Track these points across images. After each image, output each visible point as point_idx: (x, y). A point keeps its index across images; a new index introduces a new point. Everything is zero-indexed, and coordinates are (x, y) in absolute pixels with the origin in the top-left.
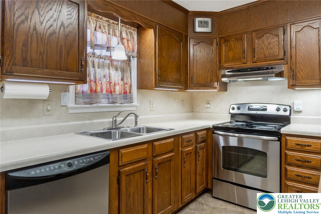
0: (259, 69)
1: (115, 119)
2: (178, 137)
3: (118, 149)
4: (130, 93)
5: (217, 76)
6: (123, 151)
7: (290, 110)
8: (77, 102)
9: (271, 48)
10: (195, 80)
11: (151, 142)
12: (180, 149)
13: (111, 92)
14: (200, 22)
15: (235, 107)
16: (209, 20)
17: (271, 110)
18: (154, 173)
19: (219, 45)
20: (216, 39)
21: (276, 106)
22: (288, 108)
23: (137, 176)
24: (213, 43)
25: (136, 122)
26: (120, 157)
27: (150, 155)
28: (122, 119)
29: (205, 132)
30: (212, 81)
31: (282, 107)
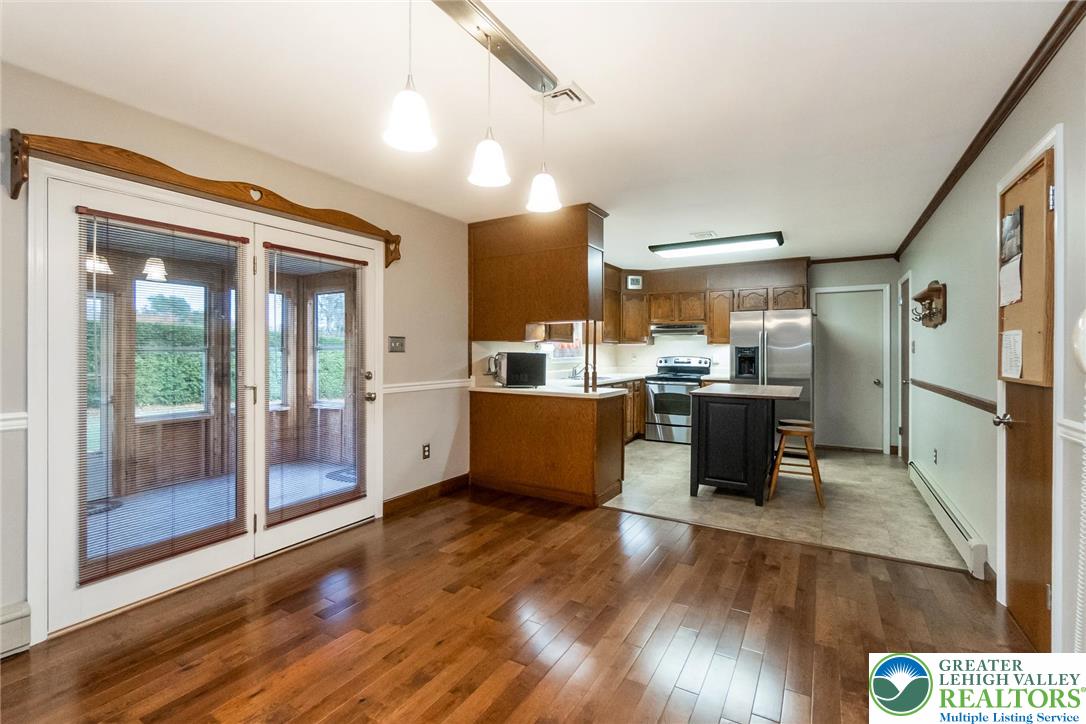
0: (684, 326)
5: (647, 332)
7: (710, 363)
9: (694, 310)
10: (627, 336)
14: (632, 280)
15: (663, 360)
16: (640, 278)
17: (695, 363)
19: (649, 302)
20: (647, 296)
21: (698, 360)
22: (708, 360)
24: (643, 300)
30: (642, 335)
31: (703, 361)
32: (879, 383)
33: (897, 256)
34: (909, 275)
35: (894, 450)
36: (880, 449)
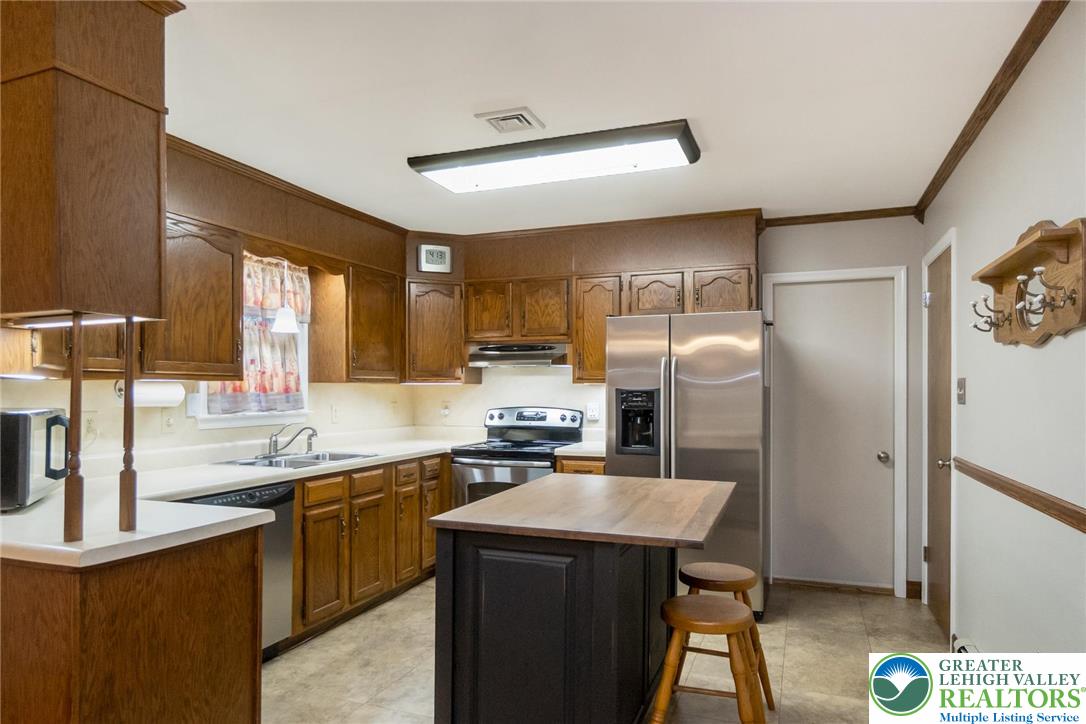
0: (532, 348)
1: (274, 438)
2: (389, 467)
3: (303, 481)
4: (297, 390)
5: (461, 356)
6: (310, 485)
7: (582, 419)
8: (212, 411)
9: (549, 314)
10: (419, 364)
11: (348, 474)
12: (394, 487)
13: (264, 390)
14: (430, 253)
15: (496, 413)
16: (446, 250)
17: (553, 420)
18: (352, 524)
19: (465, 297)
20: (460, 285)
21: (559, 413)
22: (578, 415)
23: (329, 525)
24: (453, 293)
25: (310, 446)
26: (306, 493)
27: (347, 495)
28: (289, 439)
29: (438, 460)
30: (451, 365)
31: (569, 414)
32: (885, 459)
33: (919, 211)
34: (950, 237)
35: (914, 590)
36: (890, 586)
